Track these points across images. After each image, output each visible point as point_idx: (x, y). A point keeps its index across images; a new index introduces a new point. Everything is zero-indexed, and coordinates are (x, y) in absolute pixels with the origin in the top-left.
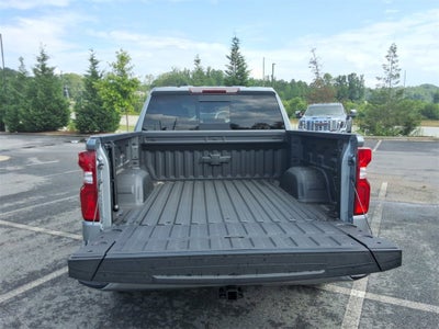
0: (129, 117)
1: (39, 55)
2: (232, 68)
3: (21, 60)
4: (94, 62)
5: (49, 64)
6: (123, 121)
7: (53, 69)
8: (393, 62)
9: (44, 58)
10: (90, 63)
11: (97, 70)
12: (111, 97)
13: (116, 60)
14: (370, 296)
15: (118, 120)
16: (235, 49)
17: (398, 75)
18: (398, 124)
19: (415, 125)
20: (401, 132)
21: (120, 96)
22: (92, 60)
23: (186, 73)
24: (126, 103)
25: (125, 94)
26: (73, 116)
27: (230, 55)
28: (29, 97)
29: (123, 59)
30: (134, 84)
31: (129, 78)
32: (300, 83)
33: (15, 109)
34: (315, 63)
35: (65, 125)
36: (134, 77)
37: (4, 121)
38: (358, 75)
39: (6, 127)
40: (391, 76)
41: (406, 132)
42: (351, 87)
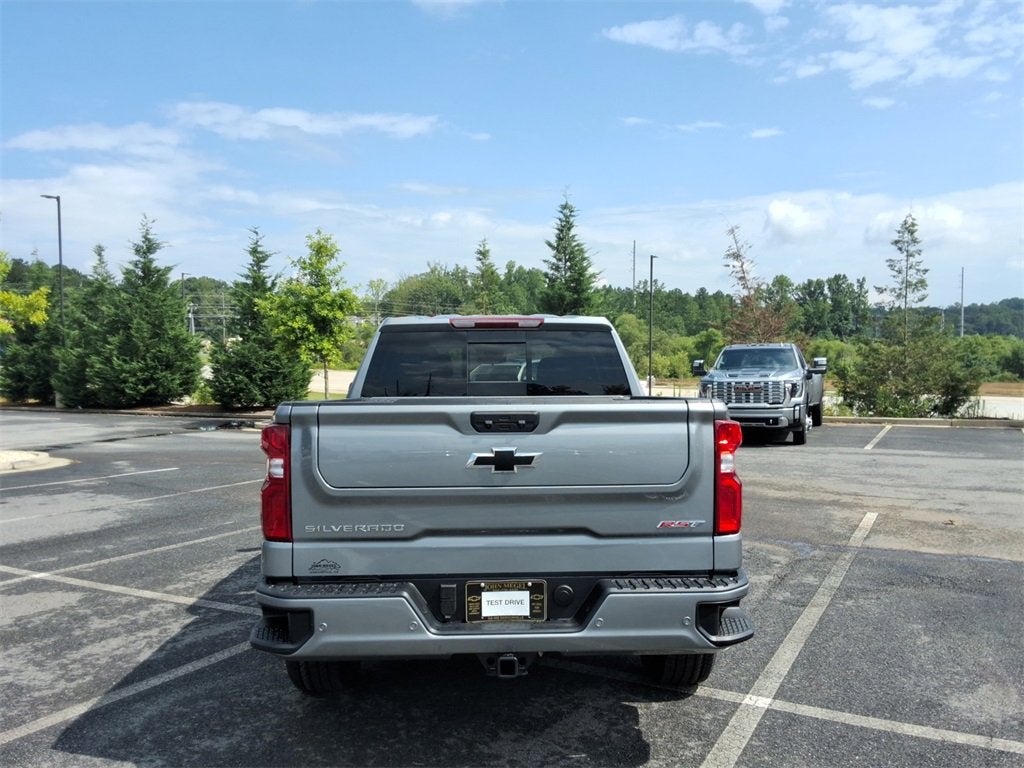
0: (331, 373)
1: (139, 241)
2: (557, 268)
3: (99, 251)
4: (259, 258)
5: (159, 260)
6: (316, 385)
7: (169, 269)
8: (910, 255)
9: (148, 247)
10: (250, 259)
11: (265, 272)
12: (293, 330)
13: (306, 253)
14: (781, 705)
15: (306, 381)
16: (565, 227)
17: (922, 283)
18: (929, 391)
19: (967, 393)
20: (935, 408)
21: (311, 328)
22: (254, 252)
23: (459, 276)
24: (326, 345)
25: (324, 326)
26: (207, 372)
27: (553, 240)
28: (113, 331)
29: (321, 251)
30: (343, 303)
31: (334, 289)
32: (718, 296)
33: (79, 356)
34: (737, 256)
35: (188, 392)
36: (343, 288)
37: (53, 382)
38: (852, 280)
39: (58, 396)
40: (908, 284)
41: (947, 409)
42: (837, 305)
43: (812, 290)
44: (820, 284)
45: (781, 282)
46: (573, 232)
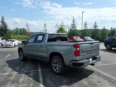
8: (45, 27)
38: (25, 29)
40: (45, 30)
42: (24, 32)
43: (21, 30)
44: (22, 29)
45: (17, 28)
46: (4, 20)
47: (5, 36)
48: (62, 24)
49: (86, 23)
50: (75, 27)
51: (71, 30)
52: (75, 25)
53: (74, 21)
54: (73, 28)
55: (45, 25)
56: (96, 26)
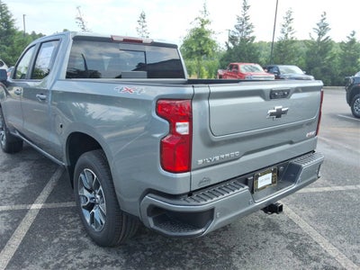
34: (81, 19)
47: (4, 53)
48: (202, 17)
49: (289, 13)
50: (248, 28)
51: (232, 39)
52: (249, 22)
53: (246, 8)
54: (241, 31)
55: (143, 17)
56: (324, 27)
